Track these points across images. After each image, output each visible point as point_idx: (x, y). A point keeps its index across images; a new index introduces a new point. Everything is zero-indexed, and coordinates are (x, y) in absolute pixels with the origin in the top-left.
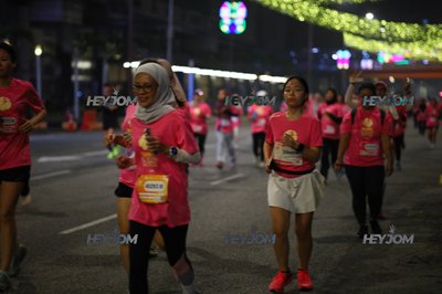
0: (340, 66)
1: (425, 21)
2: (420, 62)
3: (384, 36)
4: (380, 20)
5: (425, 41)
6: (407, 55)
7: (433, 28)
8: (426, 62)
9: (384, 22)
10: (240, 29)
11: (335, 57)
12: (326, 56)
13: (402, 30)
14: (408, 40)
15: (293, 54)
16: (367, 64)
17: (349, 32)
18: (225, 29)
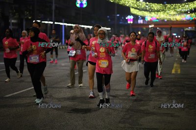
0: (129, 22)
1: (165, 3)
2: (163, 20)
3: (147, 9)
4: (146, 2)
5: (165, 11)
6: (158, 18)
7: (169, 6)
8: (166, 20)
9: (147, 3)
10: (85, 6)
11: (127, 18)
12: (123, 18)
13: (156, 6)
14: (158, 11)
15: (108, 17)
16: (140, 21)
17: (132, 7)
18: (78, 5)
